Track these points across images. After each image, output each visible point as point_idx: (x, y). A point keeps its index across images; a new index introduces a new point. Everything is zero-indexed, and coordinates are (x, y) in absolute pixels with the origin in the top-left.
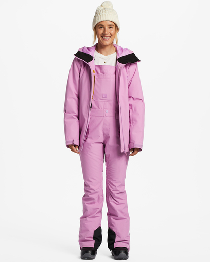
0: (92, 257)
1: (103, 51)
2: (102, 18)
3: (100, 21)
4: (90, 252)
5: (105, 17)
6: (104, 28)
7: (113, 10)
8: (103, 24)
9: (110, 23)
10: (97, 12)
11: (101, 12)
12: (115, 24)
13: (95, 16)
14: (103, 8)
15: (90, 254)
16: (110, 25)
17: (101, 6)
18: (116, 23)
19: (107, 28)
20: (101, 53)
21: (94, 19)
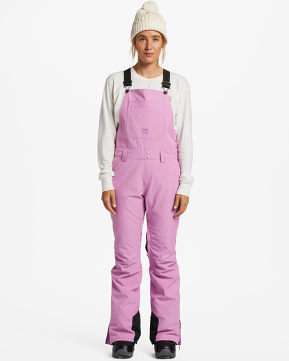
0: (129, 354)
1: (145, 71)
2: (143, 26)
3: (142, 30)
4: (125, 347)
5: (149, 25)
6: (147, 40)
7: (159, 15)
8: (145, 34)
9: (155, 34)
10: (136, 18)
11: (143, 18)
12: (161, 34)
13: (134, 24)
14: (144, 11)
15: (126, 350)
16: (155, 36)
17: (142, 8)
18: (163, 33)
19: (150, 40)
20: (142, 75)
21: (133, 27)
